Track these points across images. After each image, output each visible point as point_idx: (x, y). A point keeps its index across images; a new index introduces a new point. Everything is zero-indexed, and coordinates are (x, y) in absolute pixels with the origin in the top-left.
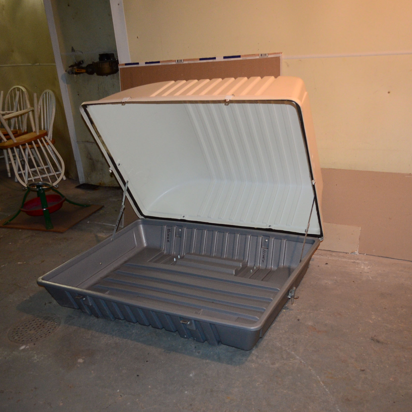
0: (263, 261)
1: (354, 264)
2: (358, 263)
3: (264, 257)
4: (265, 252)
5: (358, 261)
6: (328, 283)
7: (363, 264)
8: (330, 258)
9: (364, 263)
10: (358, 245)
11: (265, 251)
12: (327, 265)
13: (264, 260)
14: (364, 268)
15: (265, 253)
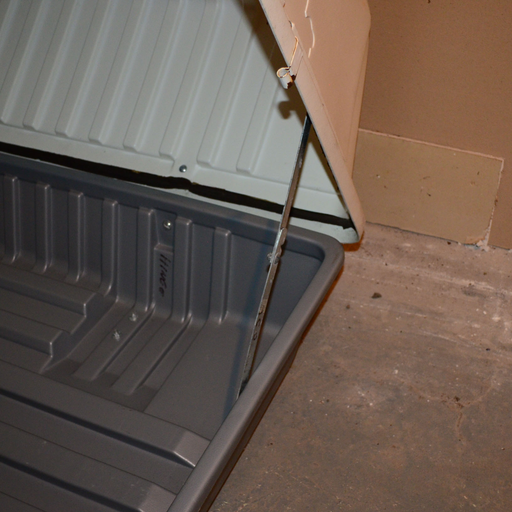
0: (162, 291)
1: (470, 299)
2: (483, 296)
3: (162, 279)
4: (167, 262)
5: (482, 286)
6: (368, 406)
7: (499, 302)
8: (391, 267)
9: (503, 296)
10: (491, 221)
11: (166, 259)
12: (377, 300)
13: (164, 287)
14: (500, 325)
15: (165, 264)
